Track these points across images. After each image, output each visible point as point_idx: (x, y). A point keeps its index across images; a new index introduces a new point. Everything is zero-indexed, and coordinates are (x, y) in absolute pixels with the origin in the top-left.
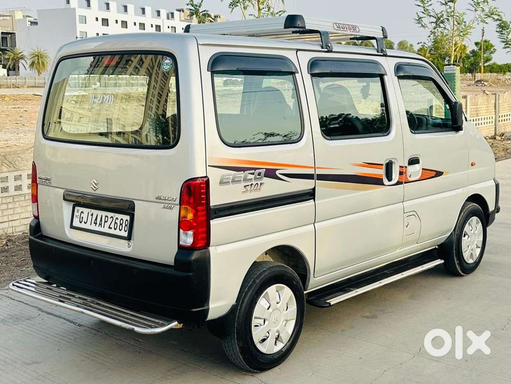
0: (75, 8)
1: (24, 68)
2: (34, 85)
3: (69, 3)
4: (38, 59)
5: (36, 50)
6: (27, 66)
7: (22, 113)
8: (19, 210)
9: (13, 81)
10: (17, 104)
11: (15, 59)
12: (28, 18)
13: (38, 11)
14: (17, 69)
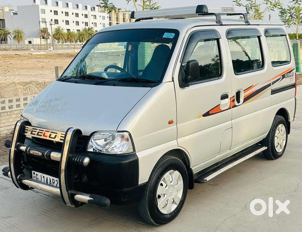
0: (38, 5)
1: (10, 39)
2: (16, 49)
3: (35, 2)
4: (18, 34)
5: (17, 30)
6: (12, 38)
7: (9, 65)
8: (4, 121)
9: (4, 47)
10: (6, 60)
11: (5, 34)
12: (12, 11)
13: (17, 6)
14: (6, 40)
